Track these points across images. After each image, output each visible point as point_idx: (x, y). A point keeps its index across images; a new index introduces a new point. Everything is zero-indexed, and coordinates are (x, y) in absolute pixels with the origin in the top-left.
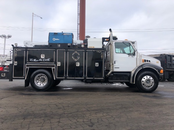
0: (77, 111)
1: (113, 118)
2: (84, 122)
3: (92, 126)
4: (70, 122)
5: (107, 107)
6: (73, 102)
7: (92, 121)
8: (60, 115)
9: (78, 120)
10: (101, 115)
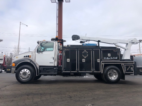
0: (61, 92)
1: (84, 95)
2: (65, 96)
3: (71, 98)
4: (57, 97)
5: (80, 90)
6: (57, 87)
7: (71, 96)
8: (50, 94)
9: (62, 96)
10: (76, 93)
